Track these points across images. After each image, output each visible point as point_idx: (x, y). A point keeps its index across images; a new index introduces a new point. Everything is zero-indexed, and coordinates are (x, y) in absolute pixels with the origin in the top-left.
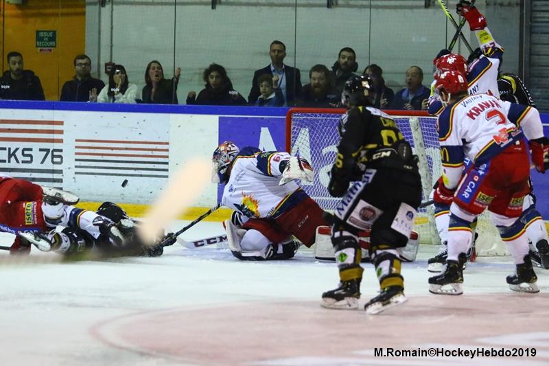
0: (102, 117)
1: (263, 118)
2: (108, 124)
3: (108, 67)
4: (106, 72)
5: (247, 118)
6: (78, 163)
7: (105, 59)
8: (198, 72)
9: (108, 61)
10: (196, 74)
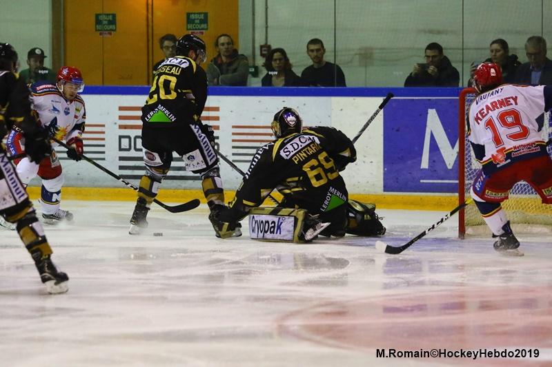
0: (259, 102)
1: (429, 100)
2: (267, 109)
3: (264, 49)
4: (262, 55)
5: (413, 100)
6: (236, 151)
7: (260, 41)
8: (358, 52)
9: (263, 43)
10: (356, 54)
